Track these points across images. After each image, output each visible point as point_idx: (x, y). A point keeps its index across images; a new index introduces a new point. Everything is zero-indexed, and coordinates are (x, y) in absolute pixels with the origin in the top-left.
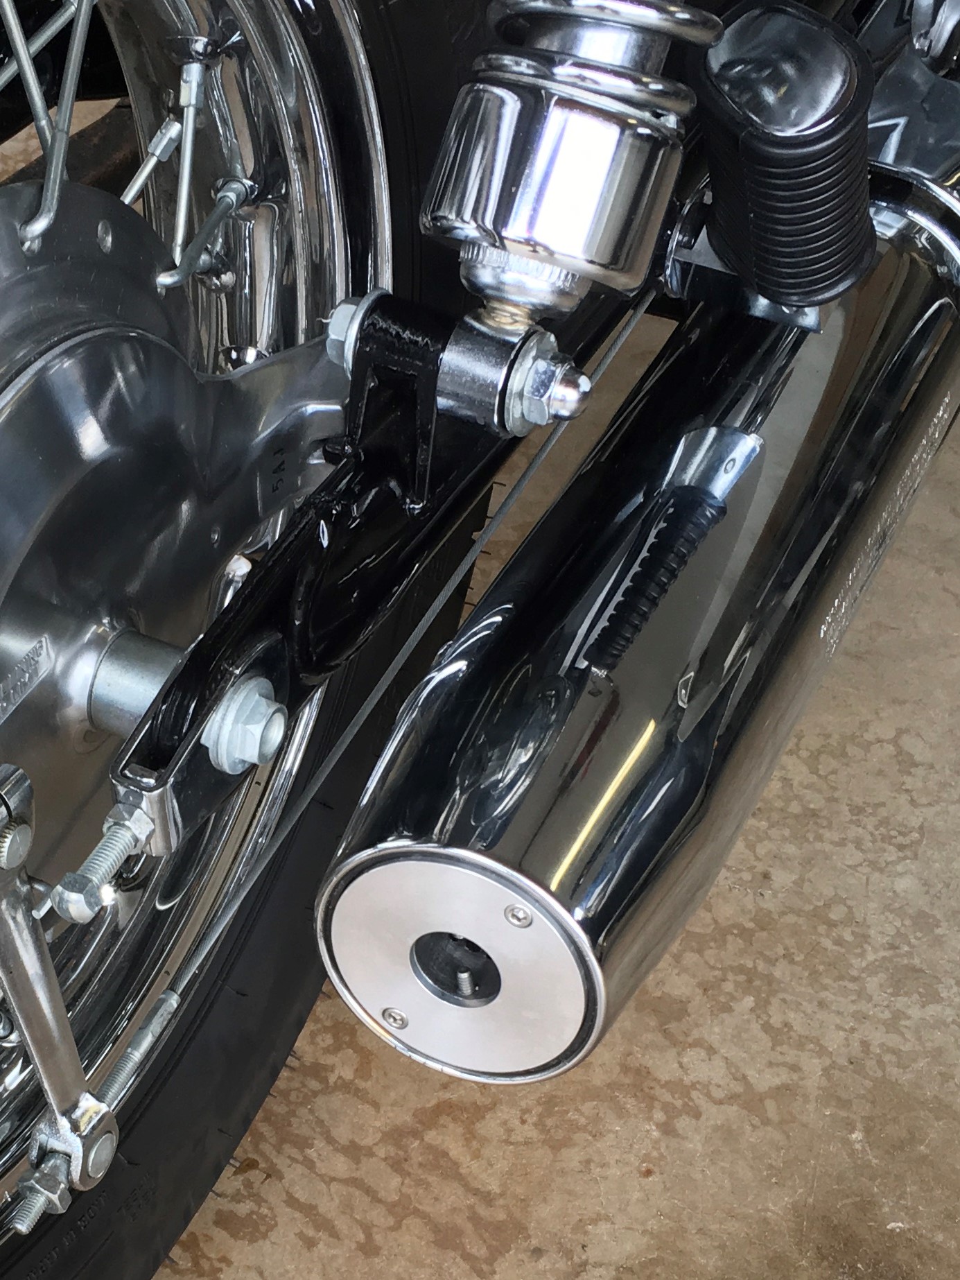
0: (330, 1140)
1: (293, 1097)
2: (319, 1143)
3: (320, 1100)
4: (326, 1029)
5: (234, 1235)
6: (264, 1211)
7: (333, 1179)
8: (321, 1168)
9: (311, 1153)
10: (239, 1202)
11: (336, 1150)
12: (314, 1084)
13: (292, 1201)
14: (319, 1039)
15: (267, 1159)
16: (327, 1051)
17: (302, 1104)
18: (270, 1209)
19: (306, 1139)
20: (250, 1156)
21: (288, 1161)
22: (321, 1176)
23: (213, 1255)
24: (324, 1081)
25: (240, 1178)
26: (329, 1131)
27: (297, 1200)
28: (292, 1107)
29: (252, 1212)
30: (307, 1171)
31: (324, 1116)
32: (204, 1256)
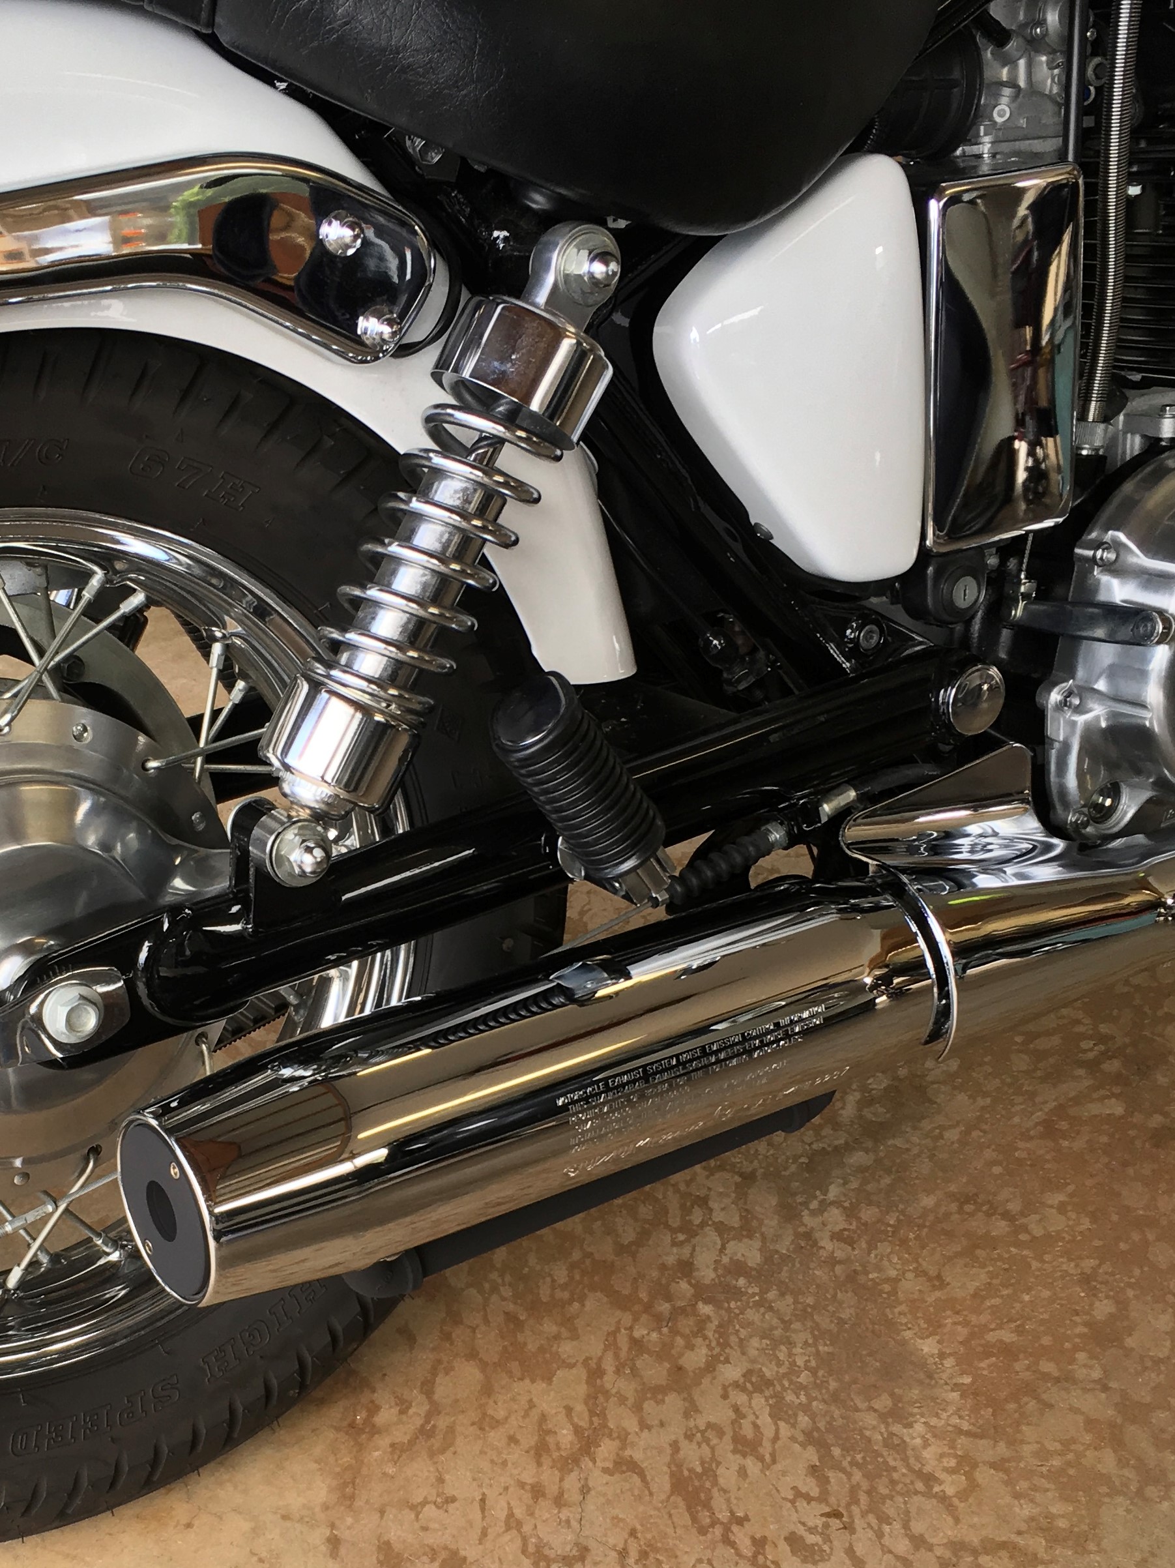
0: (906, 1526)
1: (899, 1487)
2: (897, 1525)
3: (917, 1499)
4: (956, 1456)
5: (793, 1552)
6: (826, 1547)
7: (890, 1552)
8: (887, 1541)
9: (886, 1529)
10: (811, 1533)
11: (907, 1535)
12: (920, 1486)
13: (850, 1551)
14: (945, 1460)
15: (851, 1517)
16: (946, 1470)
17: (902, 1494)
18: (831, 1549)
19: (889, 1517)
20: (840, 1509)
21: (866, 1526)
22: (883, 1546)
23: (770, 1557)
24: (930, 1488)
25: (824, 1519)
26: (909, 1521)
27: (854, 1552)
28: (893, 1493)
29: (817, 1544)
30: (874, 1538)
31: (913, 1510)
32: (764, 1554)
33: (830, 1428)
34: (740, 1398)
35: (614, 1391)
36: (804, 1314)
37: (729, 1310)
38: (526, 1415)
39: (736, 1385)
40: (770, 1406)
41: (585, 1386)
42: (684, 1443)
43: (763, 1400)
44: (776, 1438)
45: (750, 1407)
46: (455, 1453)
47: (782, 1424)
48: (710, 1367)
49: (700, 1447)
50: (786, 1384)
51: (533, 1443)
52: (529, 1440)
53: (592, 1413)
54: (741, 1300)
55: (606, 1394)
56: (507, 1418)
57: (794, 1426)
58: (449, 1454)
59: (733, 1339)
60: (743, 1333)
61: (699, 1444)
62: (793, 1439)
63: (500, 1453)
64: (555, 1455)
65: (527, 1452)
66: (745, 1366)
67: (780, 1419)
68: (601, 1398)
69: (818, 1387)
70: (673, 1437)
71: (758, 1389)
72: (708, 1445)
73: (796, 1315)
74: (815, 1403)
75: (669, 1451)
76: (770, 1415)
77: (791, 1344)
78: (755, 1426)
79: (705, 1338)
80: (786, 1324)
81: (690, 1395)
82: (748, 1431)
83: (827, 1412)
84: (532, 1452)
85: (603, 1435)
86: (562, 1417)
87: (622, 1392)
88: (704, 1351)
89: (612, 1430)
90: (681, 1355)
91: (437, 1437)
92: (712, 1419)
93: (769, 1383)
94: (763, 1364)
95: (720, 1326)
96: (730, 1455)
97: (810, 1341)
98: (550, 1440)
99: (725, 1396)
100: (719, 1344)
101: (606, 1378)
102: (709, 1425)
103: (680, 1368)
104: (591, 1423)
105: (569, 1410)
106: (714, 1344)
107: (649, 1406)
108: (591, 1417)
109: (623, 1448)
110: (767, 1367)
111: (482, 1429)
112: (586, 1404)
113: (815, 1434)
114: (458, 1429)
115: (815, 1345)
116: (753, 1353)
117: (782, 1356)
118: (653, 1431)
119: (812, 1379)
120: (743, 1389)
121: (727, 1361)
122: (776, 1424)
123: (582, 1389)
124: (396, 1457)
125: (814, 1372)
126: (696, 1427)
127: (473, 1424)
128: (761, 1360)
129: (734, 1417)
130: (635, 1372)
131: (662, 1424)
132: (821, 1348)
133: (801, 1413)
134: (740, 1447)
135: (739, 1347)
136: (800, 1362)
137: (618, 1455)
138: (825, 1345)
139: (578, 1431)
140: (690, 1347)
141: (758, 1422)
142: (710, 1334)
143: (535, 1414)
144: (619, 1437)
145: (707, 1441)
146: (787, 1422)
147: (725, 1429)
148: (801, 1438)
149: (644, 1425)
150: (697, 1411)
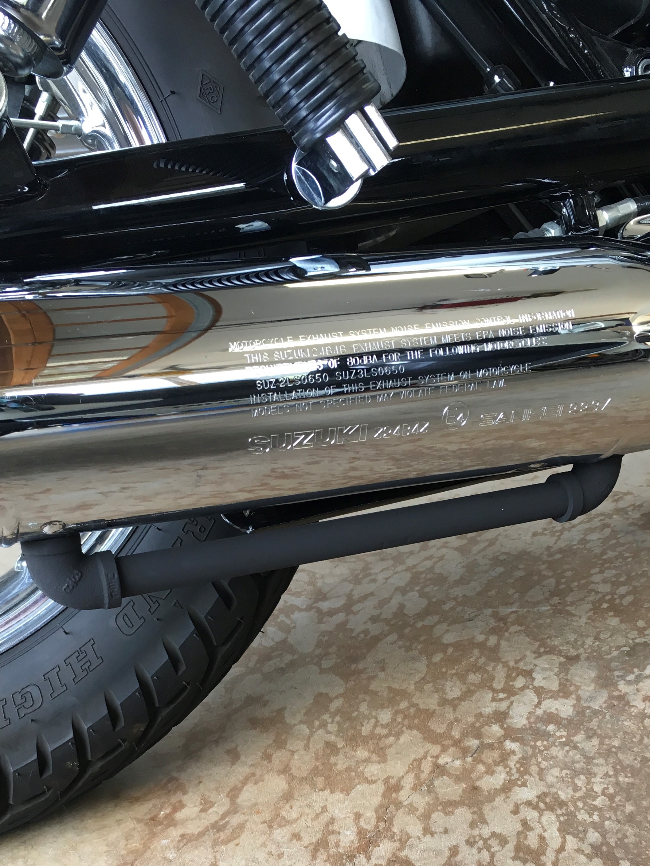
33: (621, 843)
34: (531, 815)
35: (405, 803)
36: (608, 753)
37: (534, 747)
38: (317, 816)
39: (529, 804)
40: (560, 823)
41: (380, 798)
42: (464, 849)
43: (553, 818)
44: (562, 849)
45: (539, 822)
46: (237, 845)
47: (569, 838)
48: (506, 789)
49: (479, 852)
50: (580, 804)
51: (314, 840)
52: (310, 838)
53: (379, 819)
54: (547, 741)
55: (399, 805)
56: (297, 819)
57: (582, 840)
58: (231, 845)
59: (534, 769)
60: (544, 764)
61: (480, 850)
62: (579, 851)
63: (279, 846)
64: (332, 851)
65: (306, 847)
66: (541, 788)
67: (569, 834)
68: (392, 808)
69: (614, 810)
70: (454, 843)
71: (550, 808)
72: (488, 851)
73: (600, 754)
74: (607, 823)
75: (447, 854)
76: (559, 830)
77: (590, 774)
78: (542, 838)
79: (506, 766)
80: (589, 760)
81: (480, 809)
82: (532, 841)
83: (618, 831)
84: (311, 848)
85: (385, 837)
86: (350, 821)
87: (414, 805)
88: (503, 776)
89: (394, 833)
90: (479, 778)
91: (226, 831)
92: (498, 830)
93: (562, 804)
94: (560, 789)
95: (523, 758)
96: (510, 861)
97: (611, 773)
98: (332, 839)
99: (516, 812)
100: (518, 770)
101: (401, 793)
102: (494, 835)
103: (476, 789)
104: (377, 827)
105: (358, 816)
106: (514, 771)
107: (437, 817)
108: (377, 822)
109: (401, 849)
110: (563, 792)
111: (270, 827)
112: (376, 811)
113: (604, 849)
114: (248, 825)
115: (616, 775)
116: (550, 779)
117: (579, 783)
118: (436, 836)
119: (608, 803)
120: (536, 807)
121: (524, 784)
122: (564, 838)
123: (377, 800)
124: (181, 844)
125: (611, 798)
126: (480, 835)
127: (265, 822)
128: (558, 786)
129: (521, 829)
130: (431, 789)
131: (446, 831)
132: (621, 779)
133: (591, 830)
134: (521, 855)
135: (539, 774)
136: (598, 789)
137: (394, 854)
138: (626, 776)
139: (361, 833)
140: (490, 772)
141: (546, 835)
142: (512, 764)
143: (325, 818)
144: (400, 840)
145: (488, 848)
146: (575, 836)
147: (508, 839)
148: (588, 850)
149: (427, 831)
150: (484, 822)
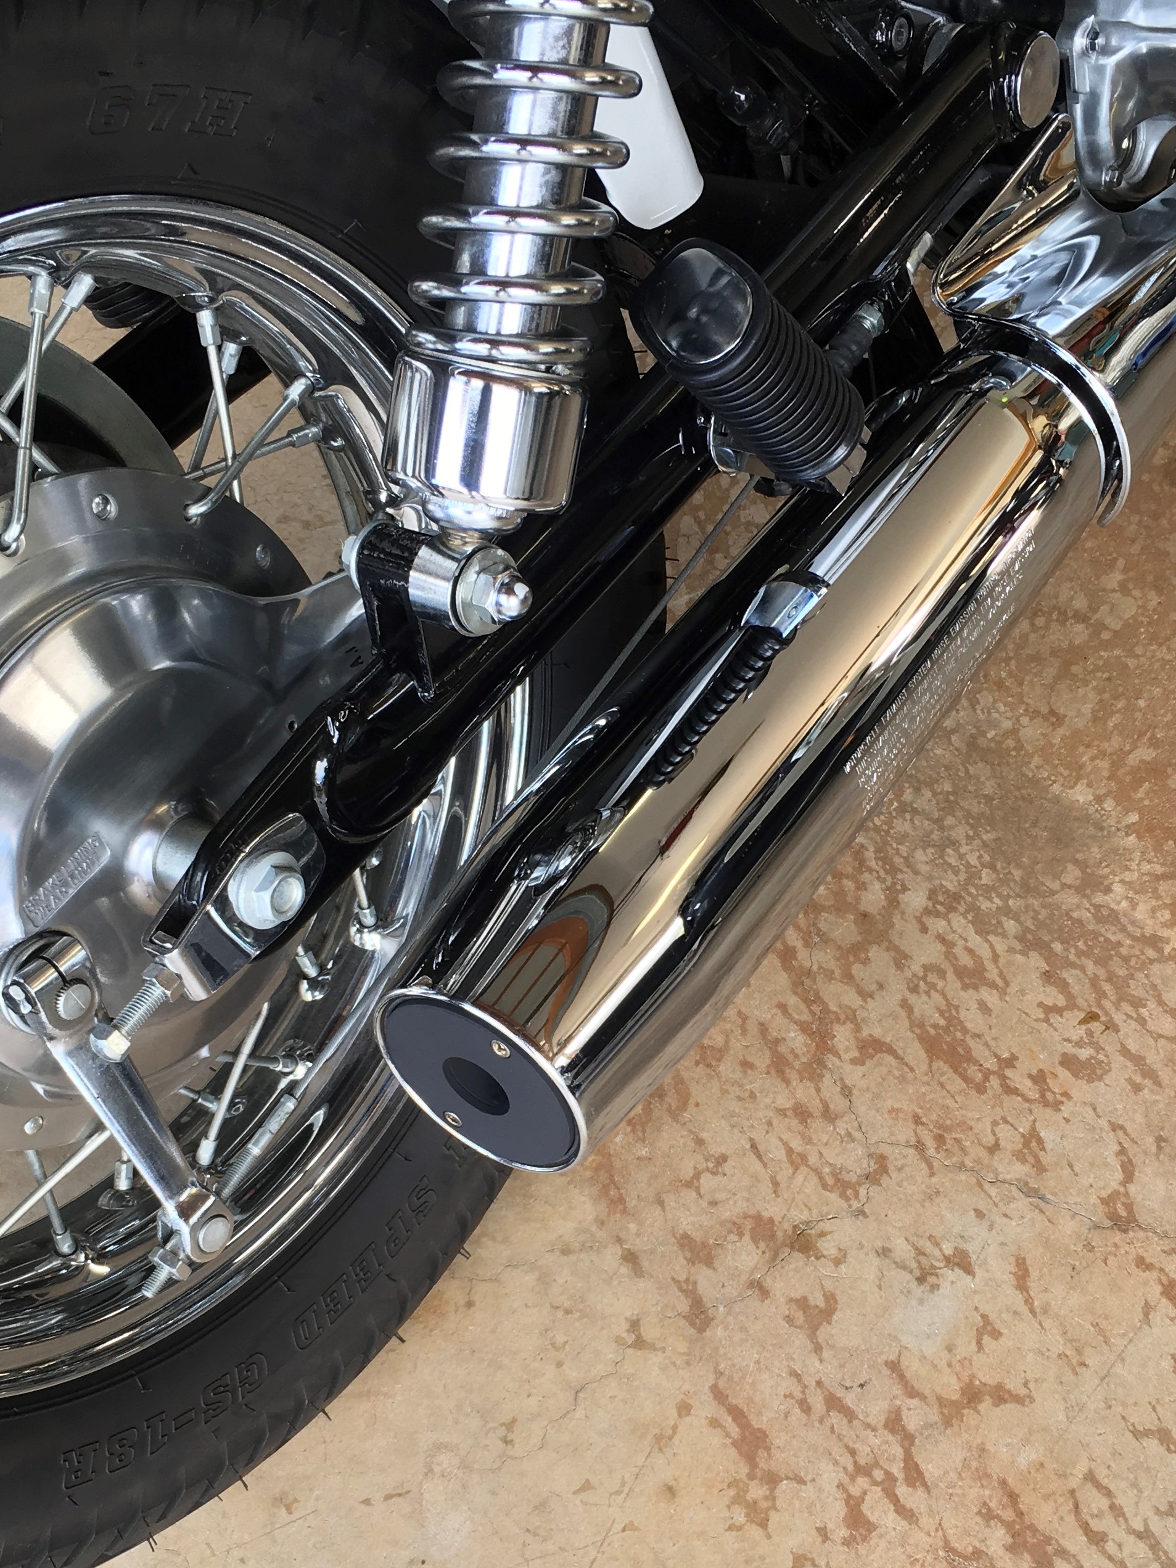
0: (1161, 1003)
1: (1133, 962)
2: (1152, 1005)
3: (1156, 968)
4: (1166, 906)
5: (1075, 1075)
6: (1101, 1057)
7: (1161, 1036)
8: (1151, 1025)
9: (1144, 1012)
10: (1081, 1047)
11: (1166, 1011)
12: (1151, 953)
13: (1125, 1051)
14: (1159, 914)
15: (1107, 1014)
16: (1165, 925)
17: (1140, 969)
18: (1106, 1056)
19: (1141, 1000)
20: (1094, 1009)
21: (1124, 1017)
22: (1150, 1032)
23: (1056, 1090)
24: (1160, 951)
25: (1084, 1027)
26: (1160, 995)
27: (1129, 1051)
28: (1132, 971)
29: (1092, 1057)
30: (1139, 1027)
31: (1158, 981)
32: (1050, 1090)
33: (1041, 925)
34: (938, 925)
35: (815, 968)
36: (949, 806)
37: (877, 829)
38: (744, 1032)
39: (927, 912)
40: (972, 922)
41: (784, 975)
42: (912, 999)
43: (961, 918)
44: (996, 957)
45: (954, 932)
46: (697, 1105)
47: (991, 938)
48: (893, 902)
49: (930, 997)
50: (973, 891)
51: (768, 1062)
52: (762, 1060)
53: (808, 1002)
54: (882, 814)
55: (809, 973)
56: (727, 1042)
57: (1004, 935)
58: (691, 1108)
59: (897, 860)
60: (903, 850)
61: (928, 993)
62: (1011, 950)
63: (741, 1086)
64: (797, 1064)
65: (768, 1073)
66: (926, 885)
67: (988, 933)
68: (808, 982)
69: (1004, 882)
70: (899, 997)
71: (952, 909)
72: (937, 991)
73: (943, 809)
74: (1011, 902)
75: (903, 1014)
76: (977, 933)
77: (954, 843)
78: (970, 951)
79: (870, 870)
80: (938, 821)
81: (890, 942)
82: (965, 960)
83: (1027, 907)
84: (773, 1072)
85: (832, 1023)
86: (780, 1020)
87: (825, 966)
88: (877, 886)
89: (836, 1013)
90: (858, 899)
91: (670, 1094)
92: (925, 960)
93: (956, 897)
94: (941, 878)
95: (877, 851)
96: (962, 993)
97: (971, 833)
98: (782, 1049)
99: (924, 930)
100: (887, 872)
101: (800, 956)
102: (927, 968)
103: (865, 915)
104: (813, 1013)
105: (783, 1008)
106: (882, 874)
107: (857, 969)
108: (808, 1007)
109: (858, 1029)
110: (947, 880)
111: (709, 1066)
112: (796, 993)
113: (1030, 937)
114: (685, 1075)
115: (977, 835)
116: (924, 868)
117: (953, 861)
118: (877, 997)
119: (994, 876)
120: (938, 915)
121: (905, 889)
122: (987, 941)
123: (783, 979)
124: (640, 1134)
125: (992, 867)
126: (915, 975)
127: (697, 1063)
128: (936, 875)
129: (944, 949)
130: (825, 939)
131: (881, 986)
132: (984, 837)
133: (1004, 919)
134: (967, 981)
135: (908, 867)
136: (973, 861)
137: (856, 1038)
138: (988, 832)
139: (804, 1028)
140: (862, 886)
141: (970, 944)
142: (873, 864)
143: (752, 1028)
144: (847, 1018)
145: (933, 986)
146: (996, 934)
147: (943, 966)
148: (1019, 947)
149: (865, 995)
150: (906, 957)
